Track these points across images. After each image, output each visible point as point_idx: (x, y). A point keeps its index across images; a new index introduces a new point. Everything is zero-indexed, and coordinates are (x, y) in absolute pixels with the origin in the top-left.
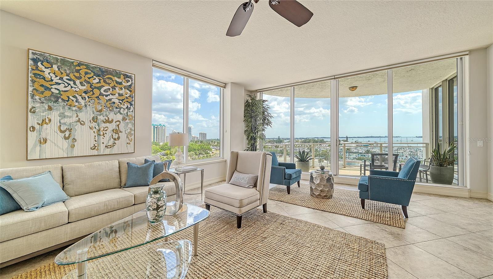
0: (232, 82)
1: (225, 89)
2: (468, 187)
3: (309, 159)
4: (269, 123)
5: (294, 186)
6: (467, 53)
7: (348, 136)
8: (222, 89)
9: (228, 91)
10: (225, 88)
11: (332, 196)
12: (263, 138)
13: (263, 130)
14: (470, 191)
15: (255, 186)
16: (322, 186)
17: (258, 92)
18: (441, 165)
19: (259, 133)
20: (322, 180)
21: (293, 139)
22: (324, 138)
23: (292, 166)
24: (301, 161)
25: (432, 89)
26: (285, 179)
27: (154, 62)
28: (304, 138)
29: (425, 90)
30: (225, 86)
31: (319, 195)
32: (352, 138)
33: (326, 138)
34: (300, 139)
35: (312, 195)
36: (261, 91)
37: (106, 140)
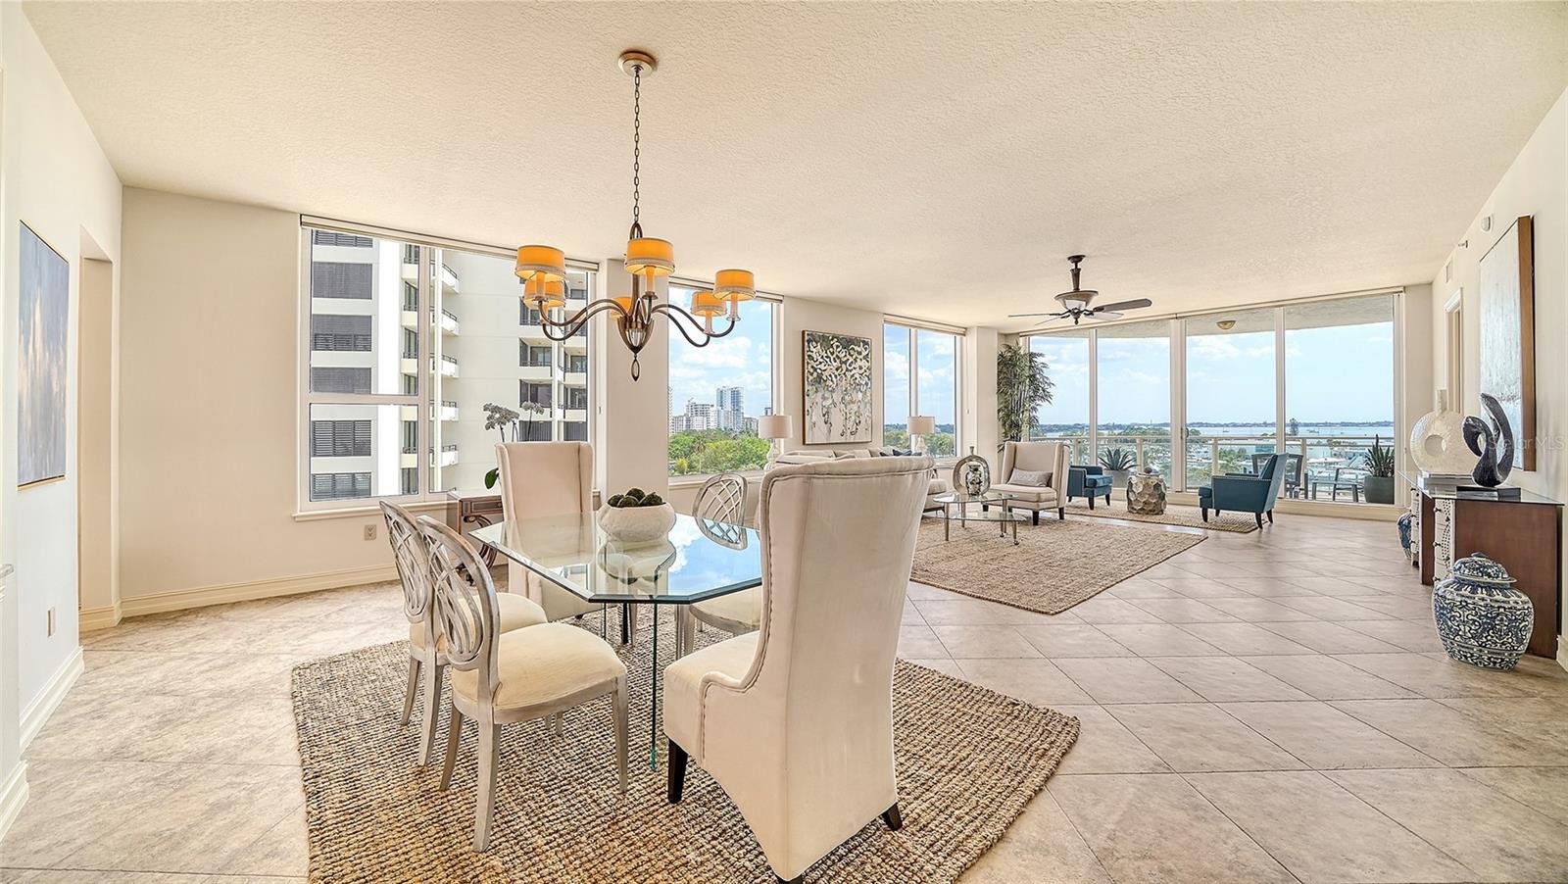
0: (981, 327)
1: (964, 338)
3: (1128, 465)
4: (1046, 397)
5: (1100, 501)
6: (1401, 289)
8: (958, 337)
9: (971, 342)
10: (965, 335)
11: (1162, 511)
12: (1032, 422)
13: (1034, 409)
15: (1049, 484)
16: (1147, 496)
17: (1021, 337)
19: (1026, 414)
20: (1146, 486)
21: (1095, 427)
22: (1201, 425)
23: (1097, 471)
24: (1112, 469)
26: (1085, 487)
27: (886, 316)
28: (1120, 427)
30: (964, 332)
31: (1142, 509)
33: (1207, 425)
34: (1107, 429)
35: (1131, 509)
36: (1026, 335)
37: (850, 424)
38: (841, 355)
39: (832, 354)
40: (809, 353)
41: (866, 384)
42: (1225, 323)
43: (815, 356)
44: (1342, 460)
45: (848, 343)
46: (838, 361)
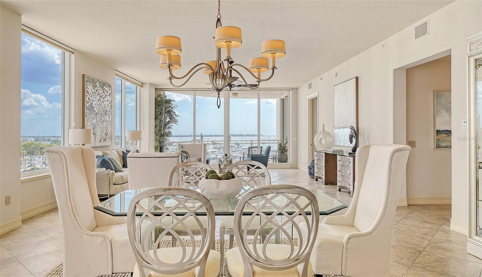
0: (150, 84)
2: (291, 163)
4: (176, 122)
6: (291, 89)
7: (203, 135)
8: (138, 87)
9: (145, 90)
10: (142, 87)
13: (170, 128)
14: (291, 165)
17: (163, 90)
18: (282, 153)
25: (281, 99)
27: (116, 72)
29: (278, 99)
30: (142, 85)
32: (207, 136)
36: (166, 90)
37: (104, 135)
38: (100, 92)
39: (97, 90)
40: (87, 89)
41: (110, 111)
42: (235, 94)
43: (89, 91)
44: (217, 150)
45: (103, 84)
46: (99, 95)
